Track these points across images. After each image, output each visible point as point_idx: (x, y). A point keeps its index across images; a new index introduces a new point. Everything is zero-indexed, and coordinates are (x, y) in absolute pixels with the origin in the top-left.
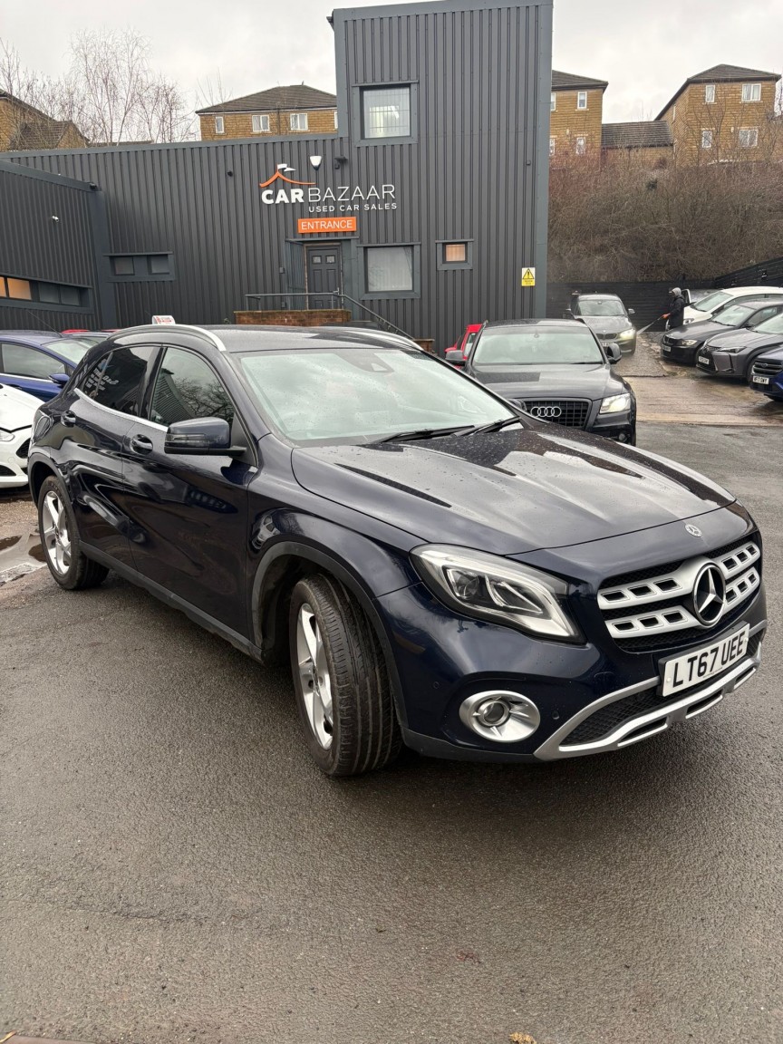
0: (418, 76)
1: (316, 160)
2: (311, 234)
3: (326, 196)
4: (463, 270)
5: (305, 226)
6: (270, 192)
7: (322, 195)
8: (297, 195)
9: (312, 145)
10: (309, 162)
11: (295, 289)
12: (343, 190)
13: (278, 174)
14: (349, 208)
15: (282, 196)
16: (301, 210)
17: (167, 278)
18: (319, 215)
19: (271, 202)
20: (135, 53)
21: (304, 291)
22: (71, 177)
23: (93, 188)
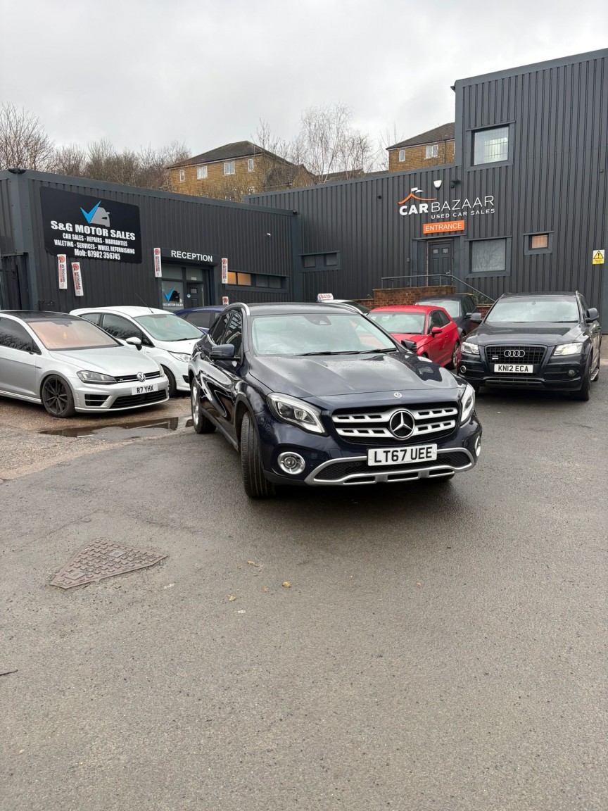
0: (515, 118)
1: (438, 184)
2: (432, 234)
3: (443, 207)
4: (544, 254)
5: (428, 228)
6: (405, 207)
7: (441, 207)
8: (424, 208)
9: (436, 173)
10: (433, 184)
11: (418, 273)
12: (456, 202)
13: (411, 195)
14: (460, 214)
15: (413, 210)
16: (425, 218)
17: (336, 268)
18: (438, 221)
19: (406, 213)
20: (342, 118)
21: (425, 273)
22: (283, 208)
23: (295, 213)
